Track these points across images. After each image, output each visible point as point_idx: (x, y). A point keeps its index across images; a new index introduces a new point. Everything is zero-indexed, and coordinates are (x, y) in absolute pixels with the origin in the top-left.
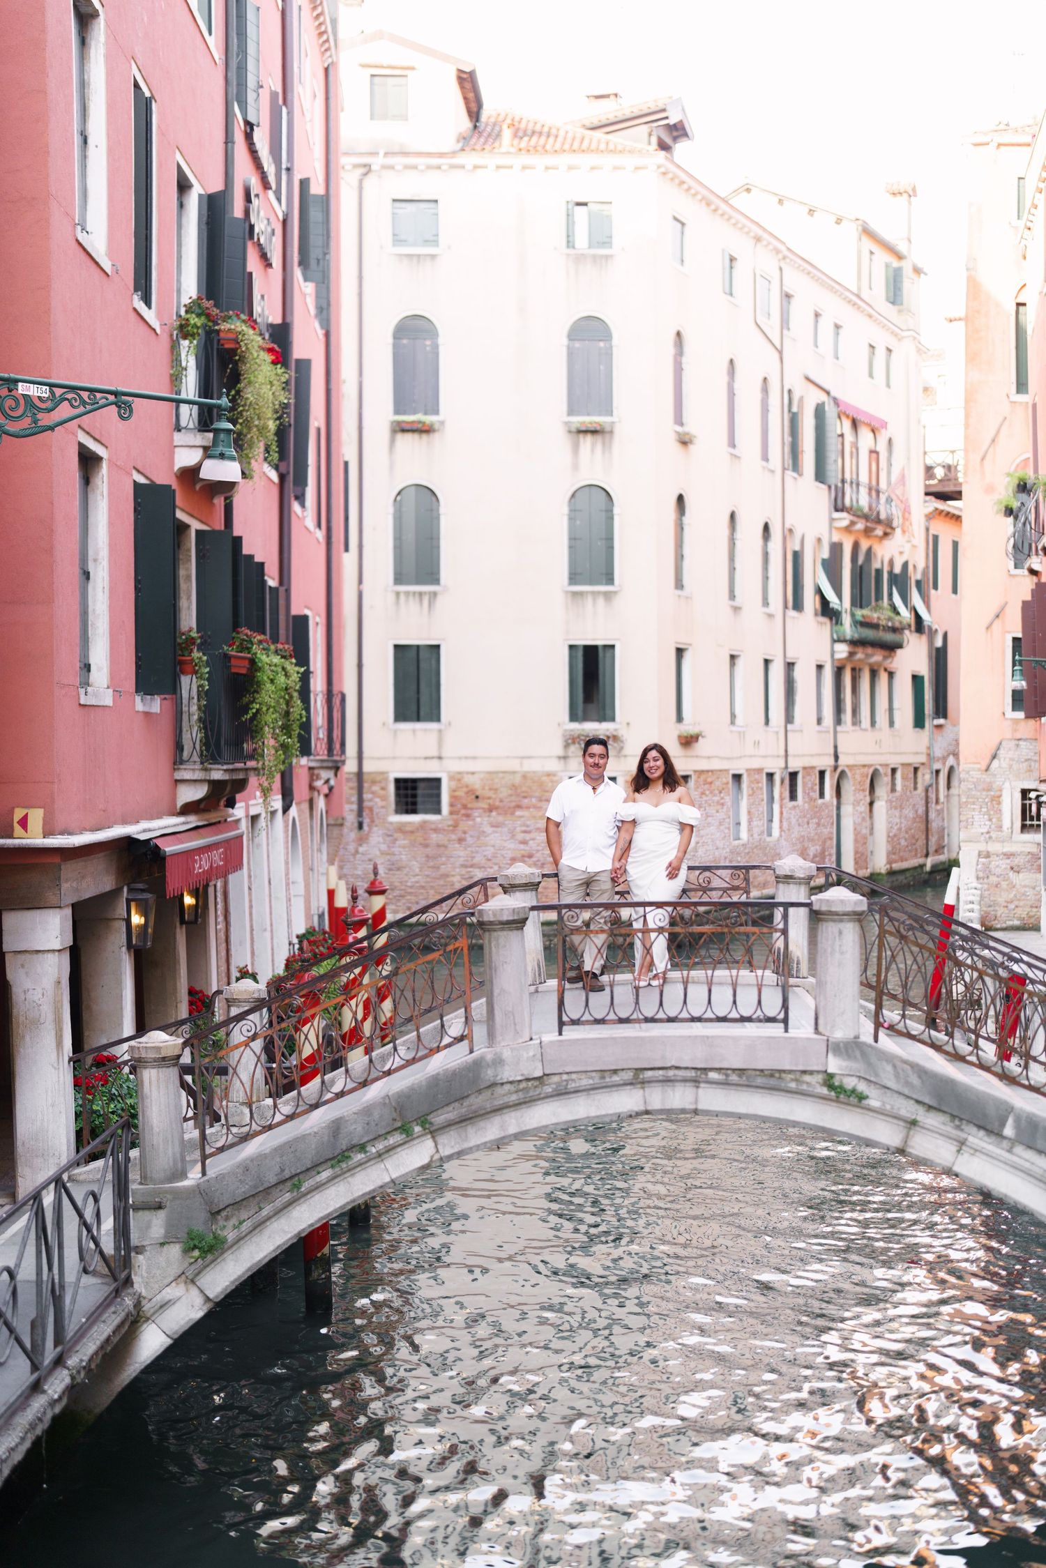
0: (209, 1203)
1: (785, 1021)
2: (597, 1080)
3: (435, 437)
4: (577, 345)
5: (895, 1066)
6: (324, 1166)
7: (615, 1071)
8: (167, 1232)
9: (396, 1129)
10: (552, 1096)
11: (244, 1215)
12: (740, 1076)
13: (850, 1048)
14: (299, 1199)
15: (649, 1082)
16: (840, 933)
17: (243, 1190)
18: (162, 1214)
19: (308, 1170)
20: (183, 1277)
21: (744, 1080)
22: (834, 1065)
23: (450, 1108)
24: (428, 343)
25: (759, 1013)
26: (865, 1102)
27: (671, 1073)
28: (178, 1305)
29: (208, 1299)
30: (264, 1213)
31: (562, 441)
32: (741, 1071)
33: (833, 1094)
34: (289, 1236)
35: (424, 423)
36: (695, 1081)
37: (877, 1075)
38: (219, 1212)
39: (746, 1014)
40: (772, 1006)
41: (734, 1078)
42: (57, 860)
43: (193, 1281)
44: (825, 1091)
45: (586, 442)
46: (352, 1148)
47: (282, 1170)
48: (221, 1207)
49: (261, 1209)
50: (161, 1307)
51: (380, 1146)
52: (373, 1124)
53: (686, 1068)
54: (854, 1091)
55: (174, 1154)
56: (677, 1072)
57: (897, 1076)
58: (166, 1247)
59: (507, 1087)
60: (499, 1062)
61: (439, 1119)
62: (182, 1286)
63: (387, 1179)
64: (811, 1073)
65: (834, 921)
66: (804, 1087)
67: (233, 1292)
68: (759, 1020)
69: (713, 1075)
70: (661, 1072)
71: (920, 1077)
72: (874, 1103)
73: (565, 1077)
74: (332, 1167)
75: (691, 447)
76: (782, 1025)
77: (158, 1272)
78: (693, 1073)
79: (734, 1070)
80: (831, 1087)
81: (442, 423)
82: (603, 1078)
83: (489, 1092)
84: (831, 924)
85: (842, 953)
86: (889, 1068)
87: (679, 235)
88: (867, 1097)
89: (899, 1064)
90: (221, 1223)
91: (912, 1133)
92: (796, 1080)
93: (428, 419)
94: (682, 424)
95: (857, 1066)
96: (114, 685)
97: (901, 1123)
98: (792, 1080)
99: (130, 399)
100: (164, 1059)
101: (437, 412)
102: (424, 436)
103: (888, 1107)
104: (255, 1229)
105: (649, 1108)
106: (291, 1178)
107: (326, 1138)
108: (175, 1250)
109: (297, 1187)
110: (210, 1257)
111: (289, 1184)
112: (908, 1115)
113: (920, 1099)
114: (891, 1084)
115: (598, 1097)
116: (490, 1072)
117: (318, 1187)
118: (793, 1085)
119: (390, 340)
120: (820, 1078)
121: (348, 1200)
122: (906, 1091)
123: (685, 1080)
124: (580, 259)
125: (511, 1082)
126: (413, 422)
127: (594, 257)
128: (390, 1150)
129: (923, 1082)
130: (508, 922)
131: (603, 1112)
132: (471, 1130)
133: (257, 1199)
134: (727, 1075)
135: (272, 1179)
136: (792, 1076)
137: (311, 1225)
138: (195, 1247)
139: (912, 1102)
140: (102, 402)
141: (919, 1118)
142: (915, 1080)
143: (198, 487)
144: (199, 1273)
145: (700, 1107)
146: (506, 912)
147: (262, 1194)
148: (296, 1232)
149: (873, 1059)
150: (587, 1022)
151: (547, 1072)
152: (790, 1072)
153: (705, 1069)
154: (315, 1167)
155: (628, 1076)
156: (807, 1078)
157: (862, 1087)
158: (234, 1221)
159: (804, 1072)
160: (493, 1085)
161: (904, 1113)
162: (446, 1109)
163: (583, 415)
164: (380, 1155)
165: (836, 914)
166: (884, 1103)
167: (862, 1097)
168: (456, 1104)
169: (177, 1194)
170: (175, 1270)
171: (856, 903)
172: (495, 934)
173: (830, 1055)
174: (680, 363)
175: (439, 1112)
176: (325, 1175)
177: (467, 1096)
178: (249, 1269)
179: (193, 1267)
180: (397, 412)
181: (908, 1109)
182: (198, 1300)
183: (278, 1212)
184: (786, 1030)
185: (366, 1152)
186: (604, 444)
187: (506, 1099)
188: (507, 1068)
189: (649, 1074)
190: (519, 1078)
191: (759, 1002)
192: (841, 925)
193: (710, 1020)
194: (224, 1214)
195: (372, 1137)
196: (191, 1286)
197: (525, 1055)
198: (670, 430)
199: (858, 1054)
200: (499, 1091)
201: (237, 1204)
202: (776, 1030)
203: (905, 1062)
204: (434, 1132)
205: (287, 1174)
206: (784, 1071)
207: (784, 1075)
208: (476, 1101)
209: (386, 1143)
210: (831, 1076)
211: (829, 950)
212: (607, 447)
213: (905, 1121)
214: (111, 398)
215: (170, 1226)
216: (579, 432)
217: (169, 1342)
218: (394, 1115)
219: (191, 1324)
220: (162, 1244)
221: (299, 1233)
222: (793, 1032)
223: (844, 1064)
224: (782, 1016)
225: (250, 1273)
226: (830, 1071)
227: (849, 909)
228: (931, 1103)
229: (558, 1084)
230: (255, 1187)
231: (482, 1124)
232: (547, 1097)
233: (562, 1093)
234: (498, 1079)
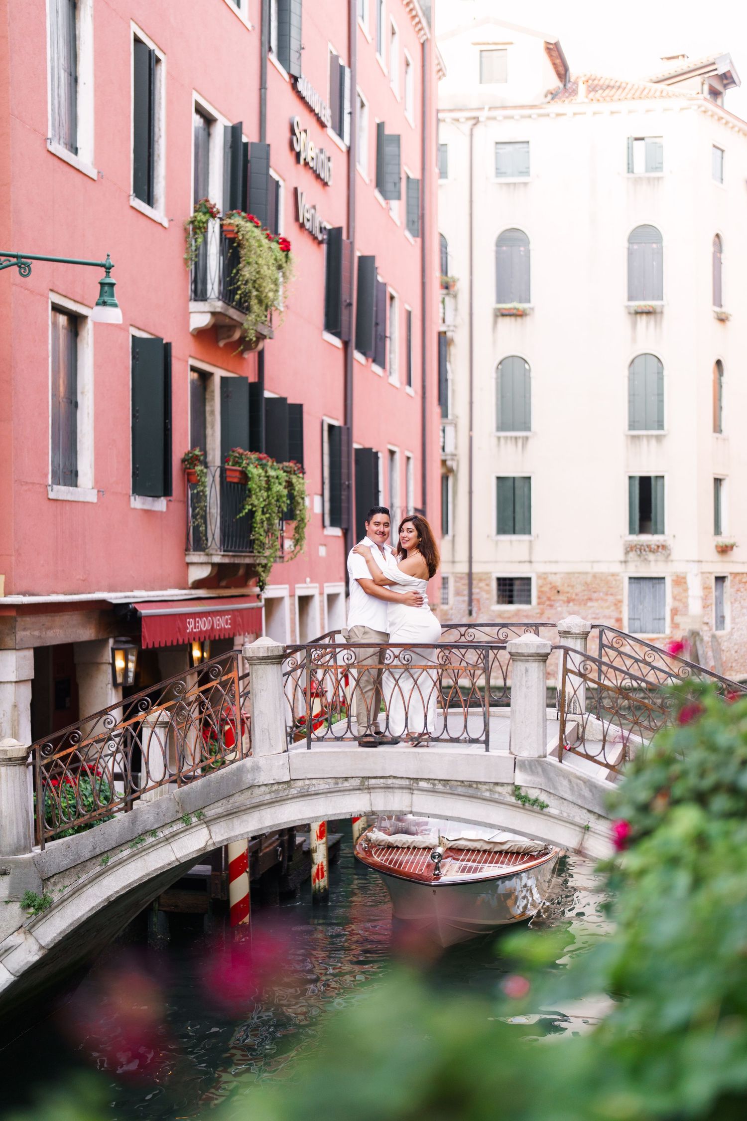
0: (41, 872)
1: (486, 742)
2: (332, 786)
3: (528, 319)
4: (635, 247)
5: (570, 781)
6: (126, 846)
7: (346, 779)
8: (10, 893)
9: (179, 819)
10: (297, 797)
11: (67, 882)
12: (444, 786)
13: (535, 765)
14: (107, 871)
15: (373, 788)
16: (527, 670)
17: (65, 863)
18: (7, 879)
19: (113, 849)
20: (22, 930)
21: (447, 789)
22: (520, 778)
23: (219, 804)
24: (522, 249)
25: (465, 735)
26: (544, 810)
27: (390, 781)
28: (18, 950)
29: (42, 947)
30: (81, 881)
31: (624, 320)
32: (446, 782)
33: (519, 802)
34: (100, 900)
35: (518, 309)
36: (410, 789)
37: (555, 788)
38: (48, 879)
39: (454, 735)
40: (476, 731)
41: (440, 787)
42: (13, 613)
43: (31, 933)
44: (513, 800)
45: (643, 320)
46: (146, 833)
47: (95, 849)
48: (50, 875)
49: (79, 877)
50: (6, 951)
51: (167, 831)
52: (161, 814)
53: (402, 778)
54: (536, 801)
55: (18, 833)
56: (395, 781)
57: (572, 789)
58: (10, 904)
59: (263, 789)
60: (256, 768)
61: (210, 812)
62: (22, 935)
63: (173, 859)
64: (502, 784)
65: (521, 661)
66: (496, 796)
67: (60, 942)
68: (465, 741)
69: (423, 784)
70: (382, 781)
71: (591, 791)
72: (553, 811)
73: (307, 782)
74: (132, 847)
75: (727, 323)
76: (484, 745)
77: (4, 924)
78: (406, 783)
79: (440, 780)
80: (519, 797)
81: (532, 309)
82: (337, 783)
83: (248, 793)
84: (519, 663)
85: (527, 688)
86: (565, 783)
87: (720, 159)
88: (547, 806)
89: (573, 779)
90: (51, 887)
91: (586, 837)
92: (490, 790)
93: (521, 306)
94: (721, 306)
95: (540, 780)
96: (100, 488)
97: (577, 828)
98: (487, 790)
99: (29, 261)
100: (10, 759)
101: (529, 301)
102: (519, 319)
103: (565, 815)
104: (74, 893)
105: (374, 809)
106: (101, 854)
107: (127, 824)
108: (16, 907)
109: (105, 862)
110: (41, 914)
111: (100, 859)
112: (582, 822)
113: (591, 809)
114: (566, 796)
115: (334, 799)
116: (249, 776)
117: (121, 863)
118: (487, 794)
119: (493, 247)
120: (509, 789)
121: (144, 873)
122: (580, 802)
123: (402, 788)
124: (638, 181)
125: (266, 785)
126: (510, 309)
127: (649, 179)
128: (174, 835)
129: (593, 795)
130: (264, 658)
131: (338, 812)
132: (236, 822)
133: (77, 870)
134: (434, 785)
135: (88, 856)
136: (487, 787)
137: (117, 892)
138: (29, 906)
139: (585, 811)
140: (7, 263)
141: (590, 825)
142: (586, 793)
143: (221, 344)
144: (34, 926)
145: (414, 810)
146: (262, 650)
147: (80, 866)
148: (106, 897)
149: (552, 775)
150: (330, 739)
151: (293, 778)
152: (485, 783)
153: (417, 779)
154: (118, 847)
155: (356, 783)
156: (499, 789)
157: (543, 797)
158: (59, 886)
159: (497, 784)
160: (251, 787)
161: (577, 820)
162: (216, 804)
163: (640, 300)
164: (167, 840)
165: (522, 655)
166: (561, 812)
167: (543, 806)
168: (224, 801)
169: (17, 864)
170: (16, 924)
171: (538, 647)
172: (255, 667)
173: (517, 770)
174: (720, 259)
175: (211, 806)
176: (126, 853)
177: (233, 795)
178: (71, 925)
179: (29, 921)
180: (499, 300)
181: (582, 817)
182: (35, 947)
183: (92, 881)
184: (487, 750)
185: (156, 836)
186: (656, 322)
187: (262, 798)
188: (262, 773)
189: (372, 782)
190: (272, 782)
191: (466, 727)
192: (528, 665)
193: (446, 741)
194: (52, 880)
195: (160, 825)
196: (28, 936)
197: (276, 764)
198: (709, 309)
199: (540, 770)
200: (257, 791)
201: (62, 873)
202: (478, 749)
203: (579, 778)
204: (208, 823)
205: (98, 851)
206: (480, 782)
207: (480, 786)
208: (239, 799)
209: (171, 830)
210: (518, 788)
211: (518, 684)
212: (658, 324)
213: (580, 827)
214: (14, 260)
215: (13, 887)
216: (637, 313)
217: (12, 978)
218: (177, 808)
219: (29, 965)
220: (7, 902)
221: (108, 898)
222: (493, 752)
223: (529, 778)
224: (483, 738)
225: (72, 928)
226: (516, 784)
227: (533, 651)
228: (600, 813)
229: (302, 788)
230: (74, 860)
231: (245, 817)
232: (294, 798)
233: (305, 795)
234: (256, 783)
